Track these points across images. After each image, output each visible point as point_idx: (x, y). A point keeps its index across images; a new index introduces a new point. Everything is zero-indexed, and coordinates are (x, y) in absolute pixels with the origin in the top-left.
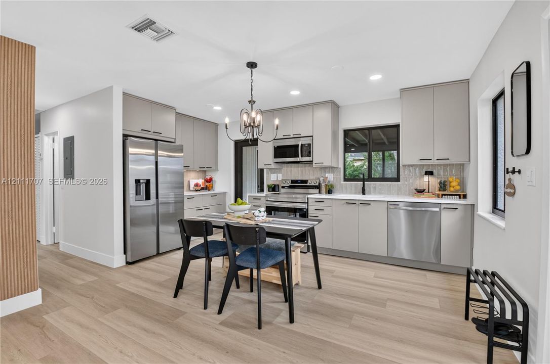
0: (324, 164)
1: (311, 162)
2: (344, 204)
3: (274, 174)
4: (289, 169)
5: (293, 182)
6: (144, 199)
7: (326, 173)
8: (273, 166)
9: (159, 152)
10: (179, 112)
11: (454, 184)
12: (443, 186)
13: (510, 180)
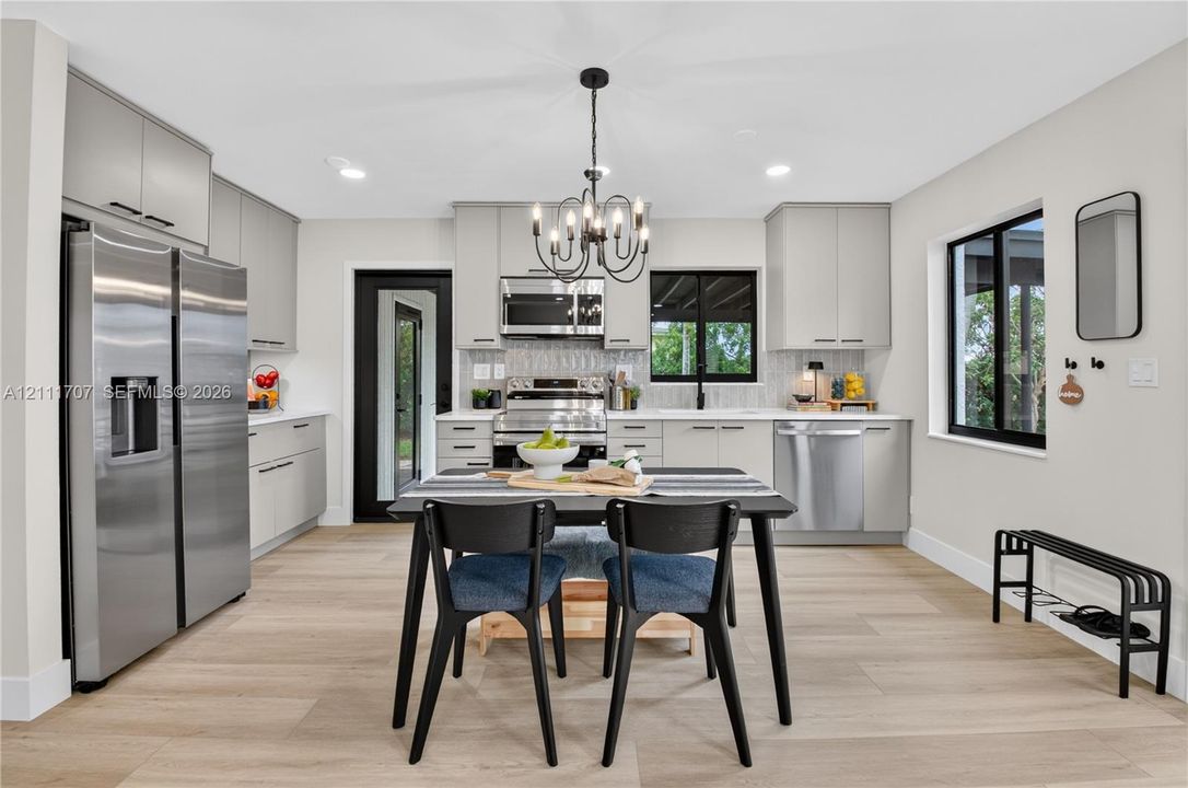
0: (631, 343)
1: (601, 338)
2: (688, 430)
3: (482, 365)
4: (524, 352)
5: (538, 383)
6: (131, 447)
7: (616, 363)
8: (498, 344)
9: (184, 294)
10: (216, 172)
11: (856, 385)
12: (838, 389)
13: (1070, 378)
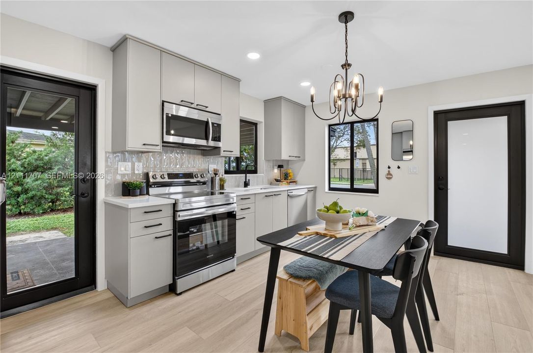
3: (126, 163)
5: (170, 176)
13: (389, 171)
